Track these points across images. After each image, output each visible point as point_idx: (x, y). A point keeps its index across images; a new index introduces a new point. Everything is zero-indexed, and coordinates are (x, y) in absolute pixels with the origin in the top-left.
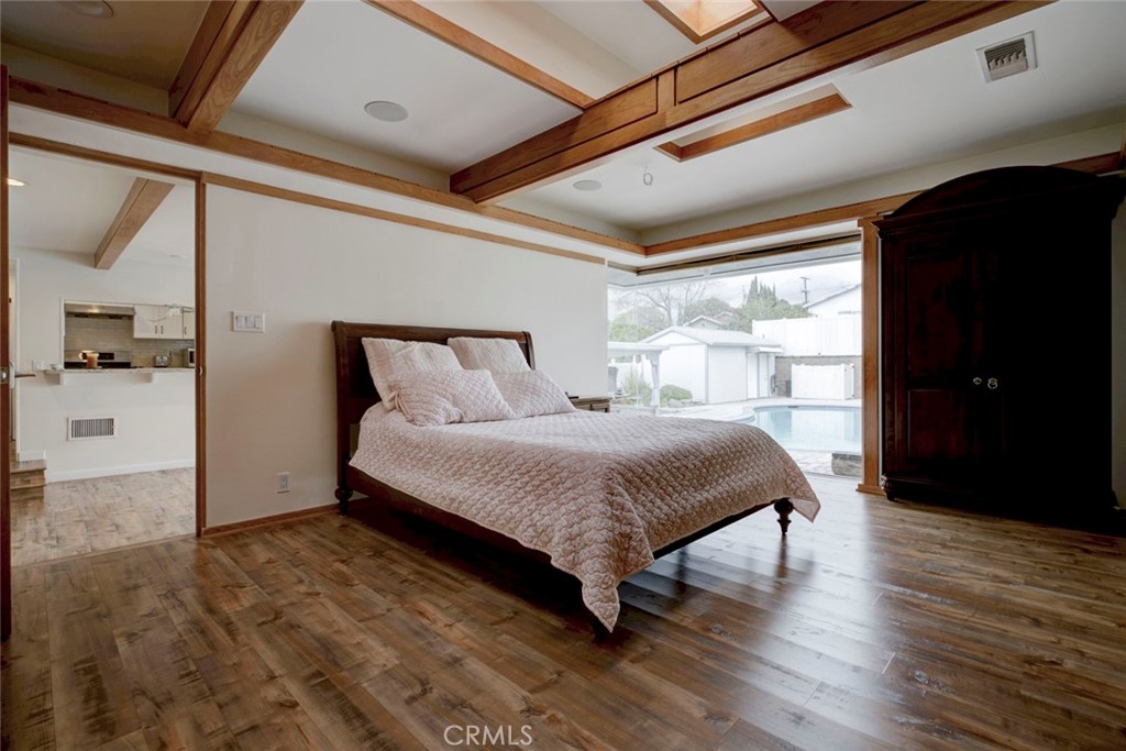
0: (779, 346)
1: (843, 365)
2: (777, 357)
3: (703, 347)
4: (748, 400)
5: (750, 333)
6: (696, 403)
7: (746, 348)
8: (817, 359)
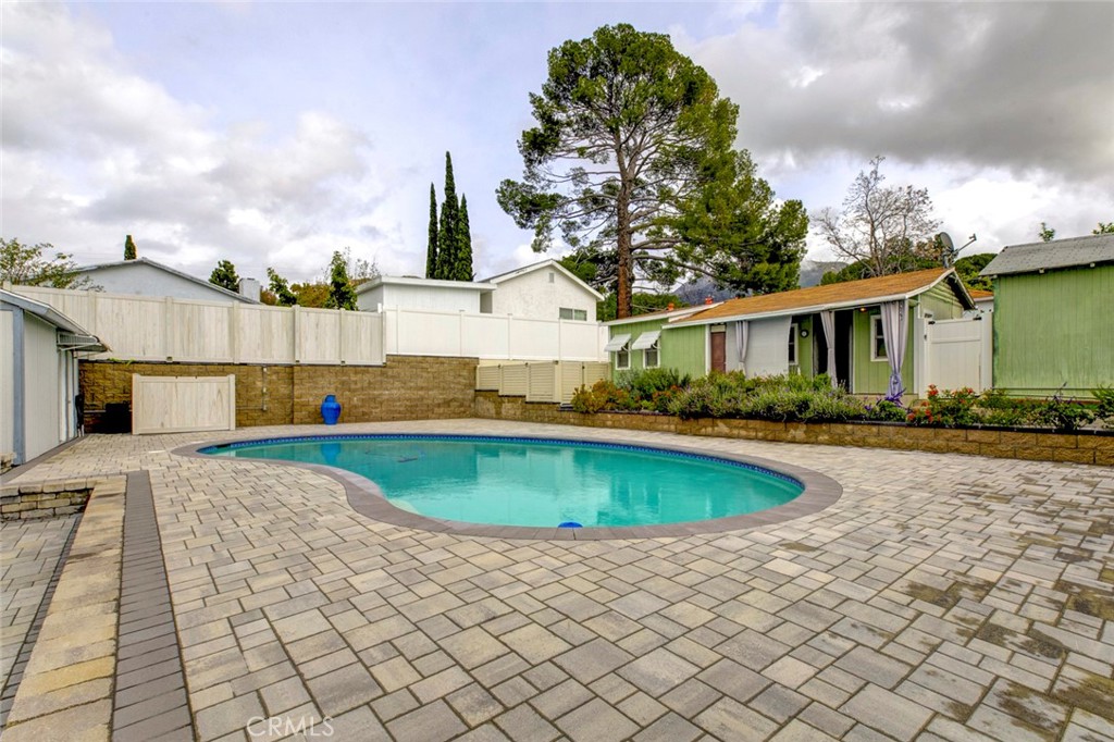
3: (11, 318)
7: (62, 335)
8: (164, 367)
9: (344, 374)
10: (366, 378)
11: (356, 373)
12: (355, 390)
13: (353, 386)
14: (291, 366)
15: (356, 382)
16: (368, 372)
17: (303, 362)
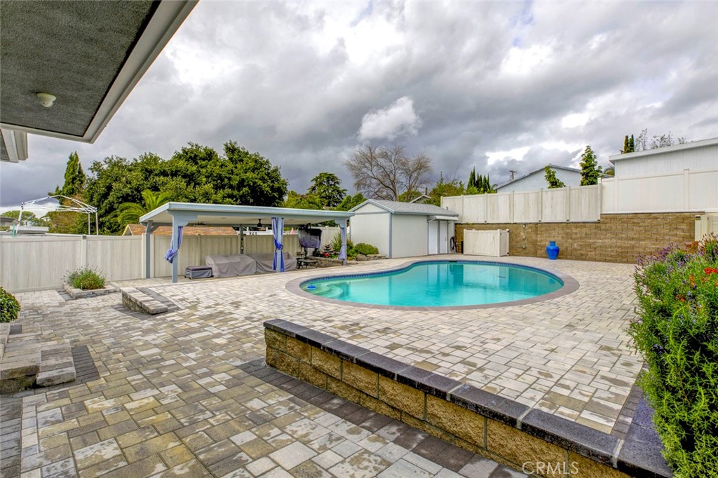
0: (457, 216)
1: (499, 230)
2: (456, 224)
3: (388, 215)
4: (429, 255)
5: (439, 206)
6: (380, 258)
7: (428, 216)
8: (483, 226)
9: (567, 228)
10: (584, 230)
11: (577, 227)
12: (577, 239)
13: (574, 236)
14: (537, 224)
15: (576, 234)
16: (585, 227)
17: (543, 221)
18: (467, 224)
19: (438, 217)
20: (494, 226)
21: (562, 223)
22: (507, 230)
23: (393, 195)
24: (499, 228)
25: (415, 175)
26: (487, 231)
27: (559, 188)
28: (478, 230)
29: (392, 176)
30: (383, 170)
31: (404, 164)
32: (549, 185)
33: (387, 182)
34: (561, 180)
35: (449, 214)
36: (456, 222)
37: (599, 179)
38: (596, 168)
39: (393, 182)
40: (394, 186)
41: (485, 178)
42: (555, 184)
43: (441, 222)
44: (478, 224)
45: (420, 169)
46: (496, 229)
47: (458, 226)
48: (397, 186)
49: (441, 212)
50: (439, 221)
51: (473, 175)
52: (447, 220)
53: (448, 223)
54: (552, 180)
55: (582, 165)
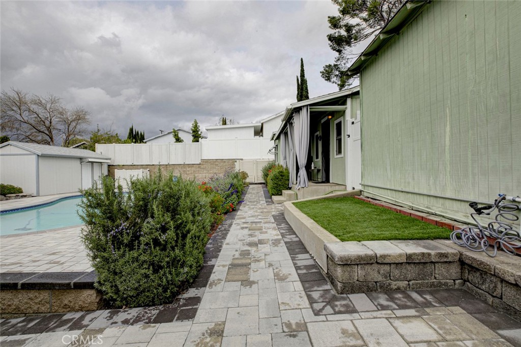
0: (110, 159)
1: (141, 169)
2: (109, 166)
3: (35, 157)
5: (94, 151)
7: (81, 159)
8: (131, 167)
9: (184, 168)
10: (193, 169)
11: (189, 167)
12: (188, 174)
13: (188, 173)
14: (167, 165)
15: (189, 171)
16: (193, 167)
17: (170, 163)
18: (119, 166)
19: (90, 160)
20: (139, 167)
21: (181, 164)
22: (148, 169)
23: (50, 140)
24: (143, 168)
25: (74, 124)
26: (132, 170)
27: (180, 143)
28: (126, 170)
29: (47, 123)
30: (36, 116)
31: (61, 113)
32: (175, 140)
33: (43, 128)
34: (182, 138)
35: (102, 157)
36: (109, 164)
37: (200, 139)
38: (199, 133)
39: (48, 128)
40: (50, 132)
41: (141, 133)
42: (178, 140)
43: (94, 164)
44: (127, 165)
45: (78, 120)
46: (140, 169)
47: (111, 167)
48: (54, 132)
49: (94, 156)
50: (92, 163)
51: (131, 130)
52: (101, 163)
53: (102, 165)
54: (177, 138)
55: (192, 130)
